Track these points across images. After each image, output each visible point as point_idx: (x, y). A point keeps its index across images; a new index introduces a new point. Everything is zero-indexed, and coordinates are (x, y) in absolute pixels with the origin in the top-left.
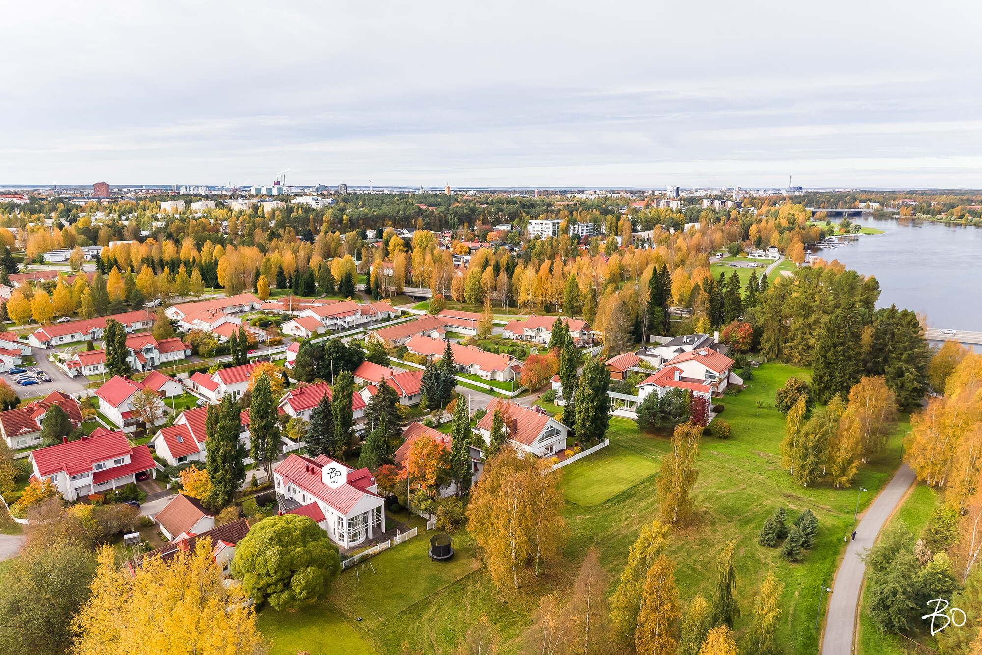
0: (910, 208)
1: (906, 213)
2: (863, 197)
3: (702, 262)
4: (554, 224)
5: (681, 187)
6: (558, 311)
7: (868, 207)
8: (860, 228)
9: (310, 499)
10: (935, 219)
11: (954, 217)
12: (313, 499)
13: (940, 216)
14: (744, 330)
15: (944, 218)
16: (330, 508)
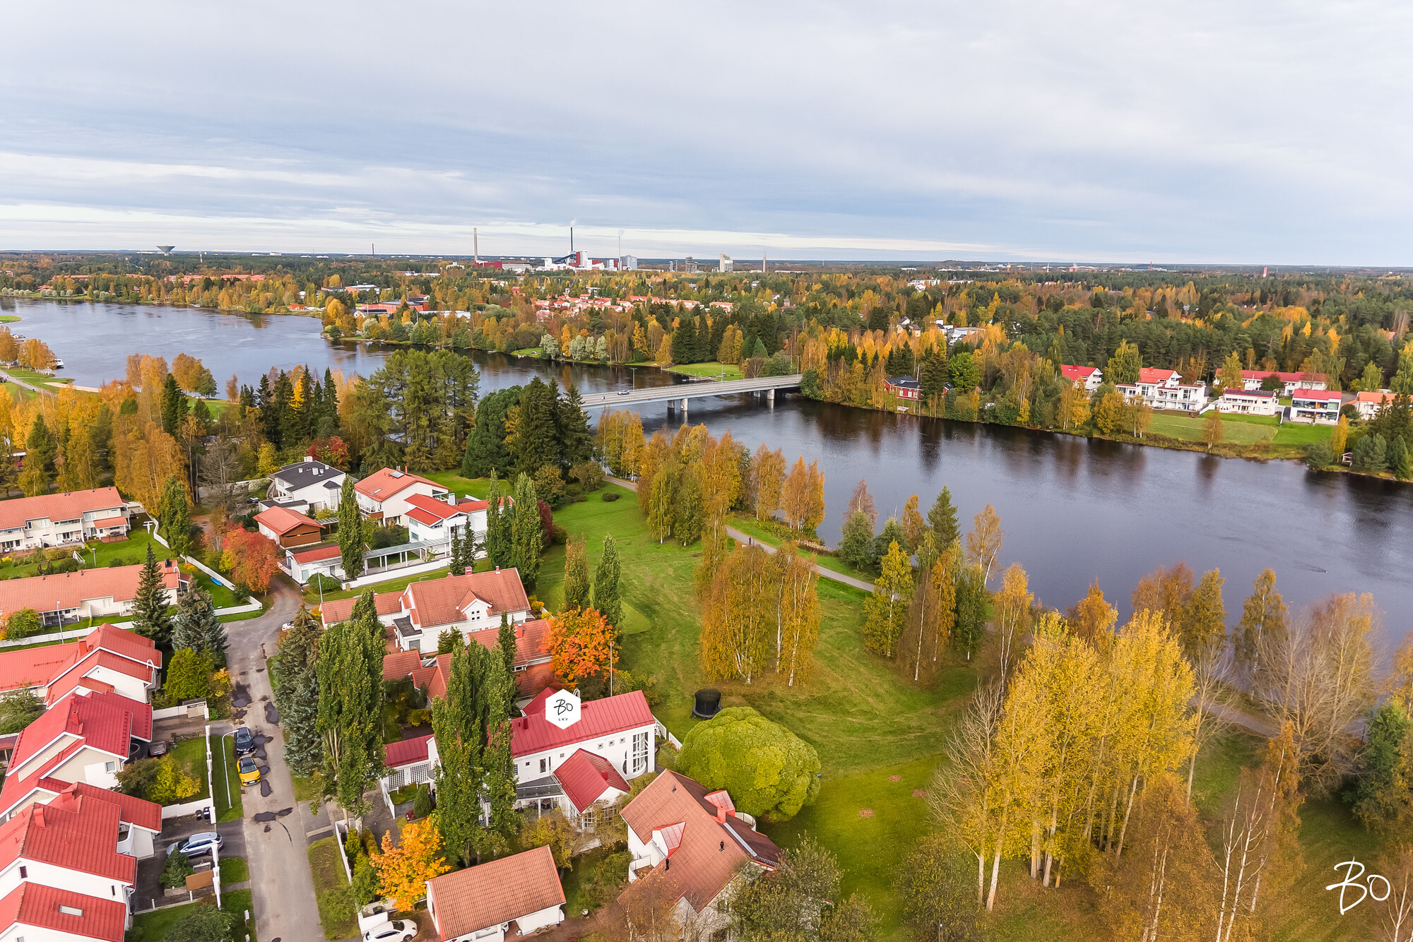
9: (562, 755)
10: (39, 295)
11: (69, 291)
12: (569, 750)
13: (45, 290)
14: (340, 446)
15: (54, 293)
16: (615, 737)
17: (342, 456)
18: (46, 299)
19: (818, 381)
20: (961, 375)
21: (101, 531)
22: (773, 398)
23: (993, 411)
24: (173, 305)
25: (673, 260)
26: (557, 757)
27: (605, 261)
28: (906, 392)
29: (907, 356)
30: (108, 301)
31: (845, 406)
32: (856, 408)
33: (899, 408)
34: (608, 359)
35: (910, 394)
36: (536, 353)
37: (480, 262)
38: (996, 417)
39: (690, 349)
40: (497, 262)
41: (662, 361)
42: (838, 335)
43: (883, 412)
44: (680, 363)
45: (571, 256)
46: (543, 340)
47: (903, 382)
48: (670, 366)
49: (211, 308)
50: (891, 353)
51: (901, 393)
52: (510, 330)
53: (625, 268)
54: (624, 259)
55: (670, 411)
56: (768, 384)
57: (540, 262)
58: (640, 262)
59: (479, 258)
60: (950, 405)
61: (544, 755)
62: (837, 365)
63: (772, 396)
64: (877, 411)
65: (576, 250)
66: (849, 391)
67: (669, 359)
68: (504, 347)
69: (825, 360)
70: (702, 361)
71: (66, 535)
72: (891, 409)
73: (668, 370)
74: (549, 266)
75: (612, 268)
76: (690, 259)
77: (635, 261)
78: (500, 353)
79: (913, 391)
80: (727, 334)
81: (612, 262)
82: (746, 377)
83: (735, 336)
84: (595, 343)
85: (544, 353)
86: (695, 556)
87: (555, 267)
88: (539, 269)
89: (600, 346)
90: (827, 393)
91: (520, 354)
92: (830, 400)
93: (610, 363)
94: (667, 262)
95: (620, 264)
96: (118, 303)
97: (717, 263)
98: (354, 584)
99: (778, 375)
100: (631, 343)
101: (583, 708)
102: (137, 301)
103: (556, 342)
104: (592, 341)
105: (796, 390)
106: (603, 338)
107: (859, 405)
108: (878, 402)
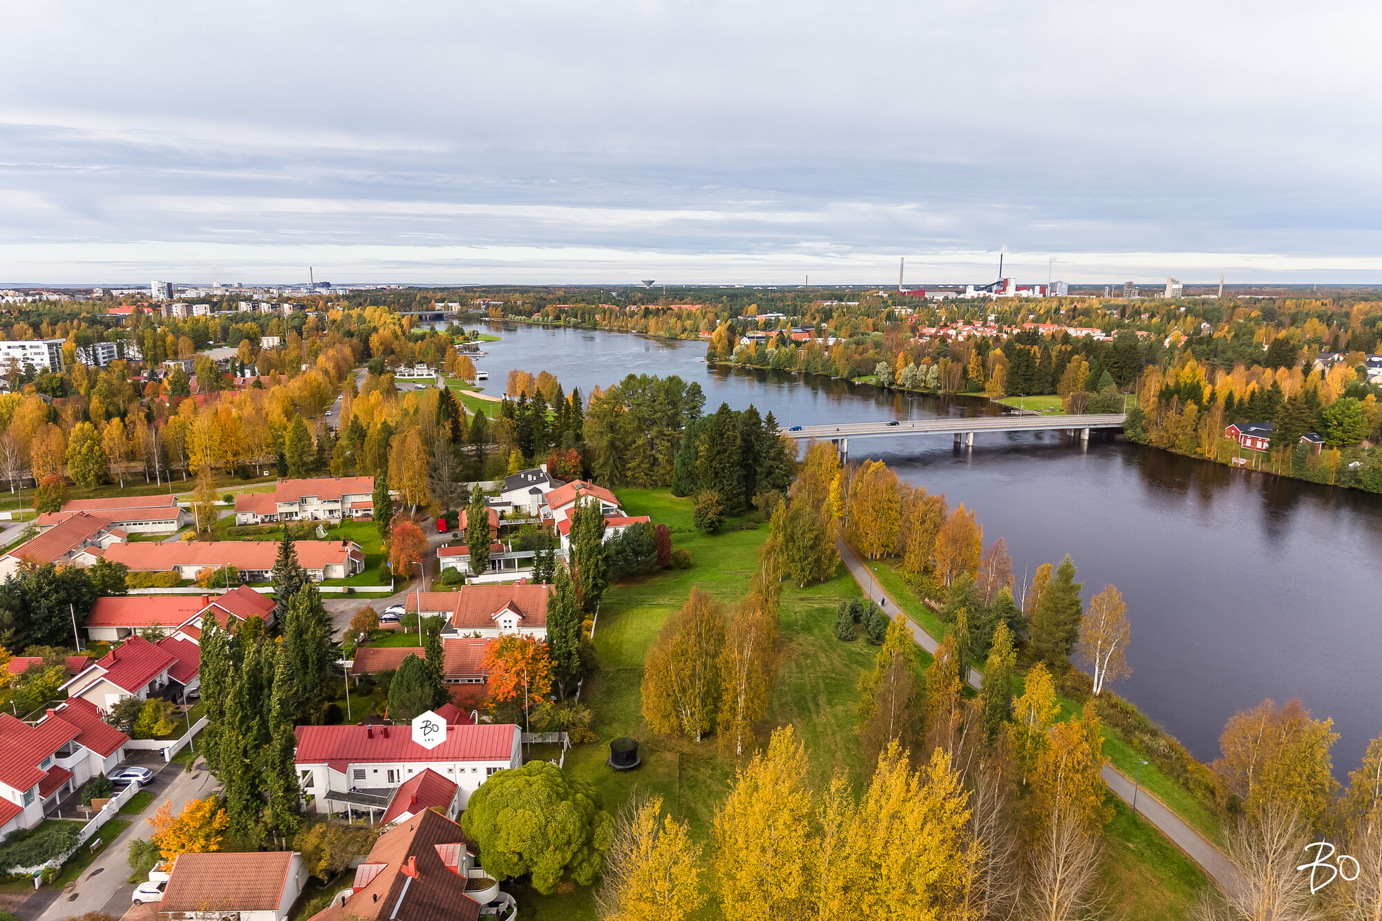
0: (499, 309)
1: (496, 315)
2: (439, 295)
3: (385, 386)
4: (50, 346)
5: (174, 282)
6: (261, 475)
7: (448, 308)
8: (478, 334)
9: (410, 771)
10: (531, 321)
11: (551, 318)
12: (419, 767)
13: (535, 317)
14: (573, 457)
15: (541, 319)
16: (468, 765)
17: (574, 466)
18: (536, 324)
19: (1144, 422)
20: (1340, 424)
21: (357, 512)
22: (1086, 437)
23: (1355, 472)
24: (619, 331)
25: (1110, 286)
26: (408, 771)
27: (1031, 287)
28: (1254, 441)
29: (1275, 398)
30: (576, 327)
31: (1171, 453)
32: (1183, 456)
33: (1234, 460)
34: (939, 388)
35: (1259, 445)
36: (871, 380)
37: (903, 291)
38: (1359, 481)
39: (1026, 380)
40: (919, 291)
41: (994, 392)
42: (1193, 370)
43: (1215, 463)
44: (1013, 395)
45: (998, 283)
46: (878, 367)
47: (1253, 429)
48: (1001, 397)
49: (643, 334)
50: (1253, 393)
51: (1249, 443)
52: (857, 357)
53: (1053, 294)
54: (1053, 285)
55: (957, 444)
56: (1086, 423)
57: (960, 290)
58: (1072, 289)
59: (905, 287)
60: (1300, 461)
61: (394, 766)
62: (1168, 405)
63: (1085, 436)
64: (1208, 462)
65: (1004, 276)
66: (1176, 436)
67: (1001, 391)
68: (845, 374)
69: (1156, 399)
70: (1041, 394)
71: (331, 512)
72: (1224, 461)
73: (997, 401)
74: (971, 293)
75: (1038, 295)
76: (1130, 285)
77: (1065, 287)
78: (842, 379)
79: (1263, 441)
80: (1073, 364)
81: (1037, 289)
82: (1068, 413)
83: (1080, 367)
84: (928, 371)
85: (878, 381)
86: (802, 599)
87: (975, 294)
88: (962, 296)
89: (931, 373)
90: (1154, 437)
91: (857, 381)
92: (1154, 445)
93: (940, 392)
94: (1102, 287)
95: (1048, 291)
96: (582, 328)
97: (1162, 288)
98: (475, 580)
99: (1103, 412)
100: (965, 371)
101: (448, 729)
102: (594, 328)
103: (890, 370)
104: (925, 370)
105: (1120, 430)
106: (936, 366)
107: (1187, 454)
108: (1209, 450)
